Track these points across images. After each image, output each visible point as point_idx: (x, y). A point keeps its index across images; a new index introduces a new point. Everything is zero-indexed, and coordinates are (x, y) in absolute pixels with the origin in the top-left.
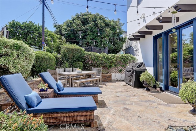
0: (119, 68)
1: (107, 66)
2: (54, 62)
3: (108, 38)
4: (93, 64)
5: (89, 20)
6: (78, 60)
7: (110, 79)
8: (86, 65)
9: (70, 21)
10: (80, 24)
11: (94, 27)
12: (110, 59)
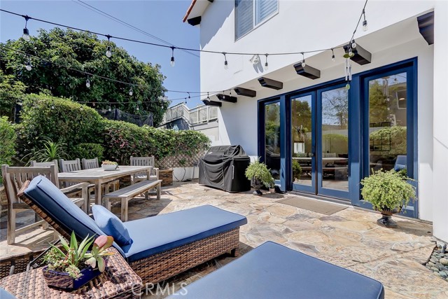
0: (180, 157)
1: (158, 153)
2: (12, 142)
3: (141, 97)
4: (129, 148)
5: (95, 50)
6: (86, 139)
7: (169, 179)
8: (109, 151)
9: (37, 42)
10: (70, 54)
11: (108, 70)
12: (164, 139)
